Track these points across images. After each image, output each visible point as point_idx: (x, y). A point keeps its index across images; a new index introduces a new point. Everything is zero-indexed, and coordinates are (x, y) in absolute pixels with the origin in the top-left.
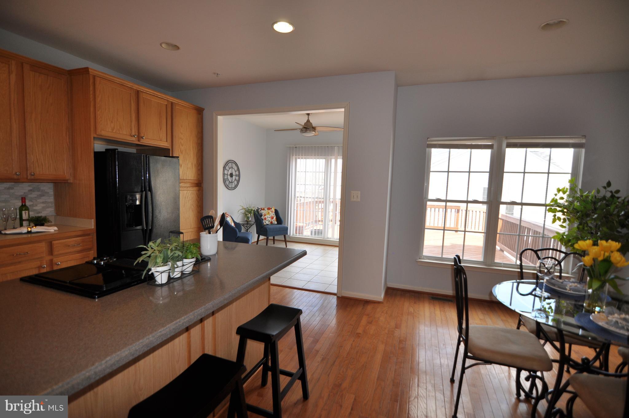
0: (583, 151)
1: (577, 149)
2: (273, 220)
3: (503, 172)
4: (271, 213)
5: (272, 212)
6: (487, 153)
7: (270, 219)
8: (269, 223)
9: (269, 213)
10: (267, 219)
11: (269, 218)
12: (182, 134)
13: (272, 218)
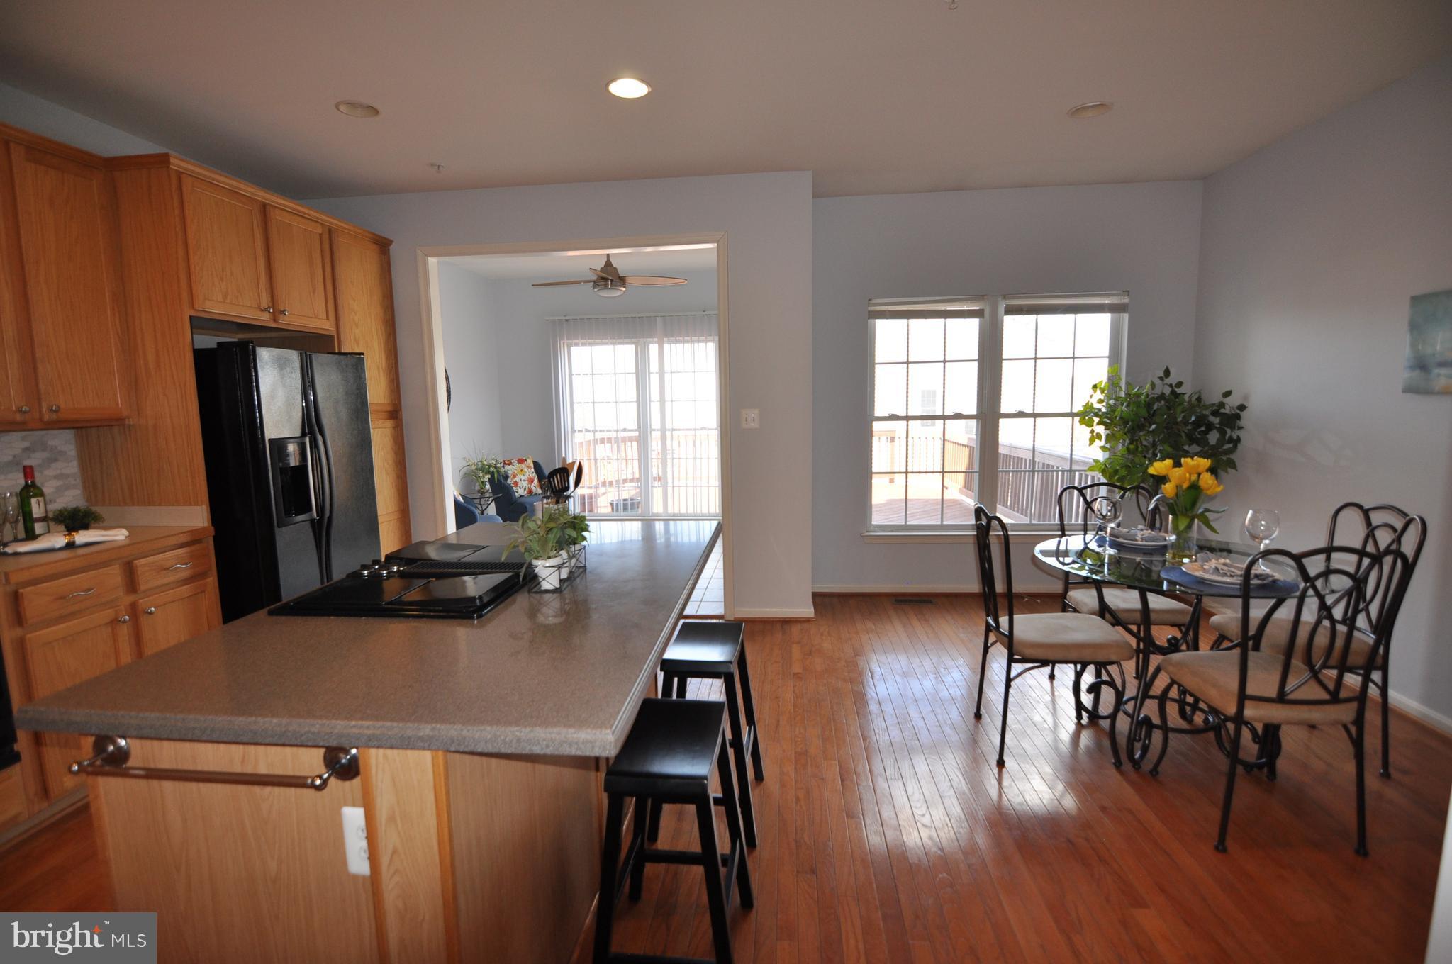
0: (1126, 316)
1: (1116, 315)
2: (533, 484)
3: (1001, 360)
4: (526, 469)
5: (528, 467)
6: (973, 325)
7: (525, 484)
8: (526, 492)
9: (521, 470)
10: (520, 485)
11: (525, 481)
12: (355, 301)
13: (531, 481)
